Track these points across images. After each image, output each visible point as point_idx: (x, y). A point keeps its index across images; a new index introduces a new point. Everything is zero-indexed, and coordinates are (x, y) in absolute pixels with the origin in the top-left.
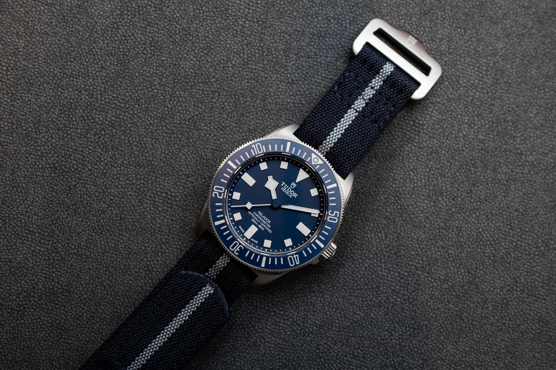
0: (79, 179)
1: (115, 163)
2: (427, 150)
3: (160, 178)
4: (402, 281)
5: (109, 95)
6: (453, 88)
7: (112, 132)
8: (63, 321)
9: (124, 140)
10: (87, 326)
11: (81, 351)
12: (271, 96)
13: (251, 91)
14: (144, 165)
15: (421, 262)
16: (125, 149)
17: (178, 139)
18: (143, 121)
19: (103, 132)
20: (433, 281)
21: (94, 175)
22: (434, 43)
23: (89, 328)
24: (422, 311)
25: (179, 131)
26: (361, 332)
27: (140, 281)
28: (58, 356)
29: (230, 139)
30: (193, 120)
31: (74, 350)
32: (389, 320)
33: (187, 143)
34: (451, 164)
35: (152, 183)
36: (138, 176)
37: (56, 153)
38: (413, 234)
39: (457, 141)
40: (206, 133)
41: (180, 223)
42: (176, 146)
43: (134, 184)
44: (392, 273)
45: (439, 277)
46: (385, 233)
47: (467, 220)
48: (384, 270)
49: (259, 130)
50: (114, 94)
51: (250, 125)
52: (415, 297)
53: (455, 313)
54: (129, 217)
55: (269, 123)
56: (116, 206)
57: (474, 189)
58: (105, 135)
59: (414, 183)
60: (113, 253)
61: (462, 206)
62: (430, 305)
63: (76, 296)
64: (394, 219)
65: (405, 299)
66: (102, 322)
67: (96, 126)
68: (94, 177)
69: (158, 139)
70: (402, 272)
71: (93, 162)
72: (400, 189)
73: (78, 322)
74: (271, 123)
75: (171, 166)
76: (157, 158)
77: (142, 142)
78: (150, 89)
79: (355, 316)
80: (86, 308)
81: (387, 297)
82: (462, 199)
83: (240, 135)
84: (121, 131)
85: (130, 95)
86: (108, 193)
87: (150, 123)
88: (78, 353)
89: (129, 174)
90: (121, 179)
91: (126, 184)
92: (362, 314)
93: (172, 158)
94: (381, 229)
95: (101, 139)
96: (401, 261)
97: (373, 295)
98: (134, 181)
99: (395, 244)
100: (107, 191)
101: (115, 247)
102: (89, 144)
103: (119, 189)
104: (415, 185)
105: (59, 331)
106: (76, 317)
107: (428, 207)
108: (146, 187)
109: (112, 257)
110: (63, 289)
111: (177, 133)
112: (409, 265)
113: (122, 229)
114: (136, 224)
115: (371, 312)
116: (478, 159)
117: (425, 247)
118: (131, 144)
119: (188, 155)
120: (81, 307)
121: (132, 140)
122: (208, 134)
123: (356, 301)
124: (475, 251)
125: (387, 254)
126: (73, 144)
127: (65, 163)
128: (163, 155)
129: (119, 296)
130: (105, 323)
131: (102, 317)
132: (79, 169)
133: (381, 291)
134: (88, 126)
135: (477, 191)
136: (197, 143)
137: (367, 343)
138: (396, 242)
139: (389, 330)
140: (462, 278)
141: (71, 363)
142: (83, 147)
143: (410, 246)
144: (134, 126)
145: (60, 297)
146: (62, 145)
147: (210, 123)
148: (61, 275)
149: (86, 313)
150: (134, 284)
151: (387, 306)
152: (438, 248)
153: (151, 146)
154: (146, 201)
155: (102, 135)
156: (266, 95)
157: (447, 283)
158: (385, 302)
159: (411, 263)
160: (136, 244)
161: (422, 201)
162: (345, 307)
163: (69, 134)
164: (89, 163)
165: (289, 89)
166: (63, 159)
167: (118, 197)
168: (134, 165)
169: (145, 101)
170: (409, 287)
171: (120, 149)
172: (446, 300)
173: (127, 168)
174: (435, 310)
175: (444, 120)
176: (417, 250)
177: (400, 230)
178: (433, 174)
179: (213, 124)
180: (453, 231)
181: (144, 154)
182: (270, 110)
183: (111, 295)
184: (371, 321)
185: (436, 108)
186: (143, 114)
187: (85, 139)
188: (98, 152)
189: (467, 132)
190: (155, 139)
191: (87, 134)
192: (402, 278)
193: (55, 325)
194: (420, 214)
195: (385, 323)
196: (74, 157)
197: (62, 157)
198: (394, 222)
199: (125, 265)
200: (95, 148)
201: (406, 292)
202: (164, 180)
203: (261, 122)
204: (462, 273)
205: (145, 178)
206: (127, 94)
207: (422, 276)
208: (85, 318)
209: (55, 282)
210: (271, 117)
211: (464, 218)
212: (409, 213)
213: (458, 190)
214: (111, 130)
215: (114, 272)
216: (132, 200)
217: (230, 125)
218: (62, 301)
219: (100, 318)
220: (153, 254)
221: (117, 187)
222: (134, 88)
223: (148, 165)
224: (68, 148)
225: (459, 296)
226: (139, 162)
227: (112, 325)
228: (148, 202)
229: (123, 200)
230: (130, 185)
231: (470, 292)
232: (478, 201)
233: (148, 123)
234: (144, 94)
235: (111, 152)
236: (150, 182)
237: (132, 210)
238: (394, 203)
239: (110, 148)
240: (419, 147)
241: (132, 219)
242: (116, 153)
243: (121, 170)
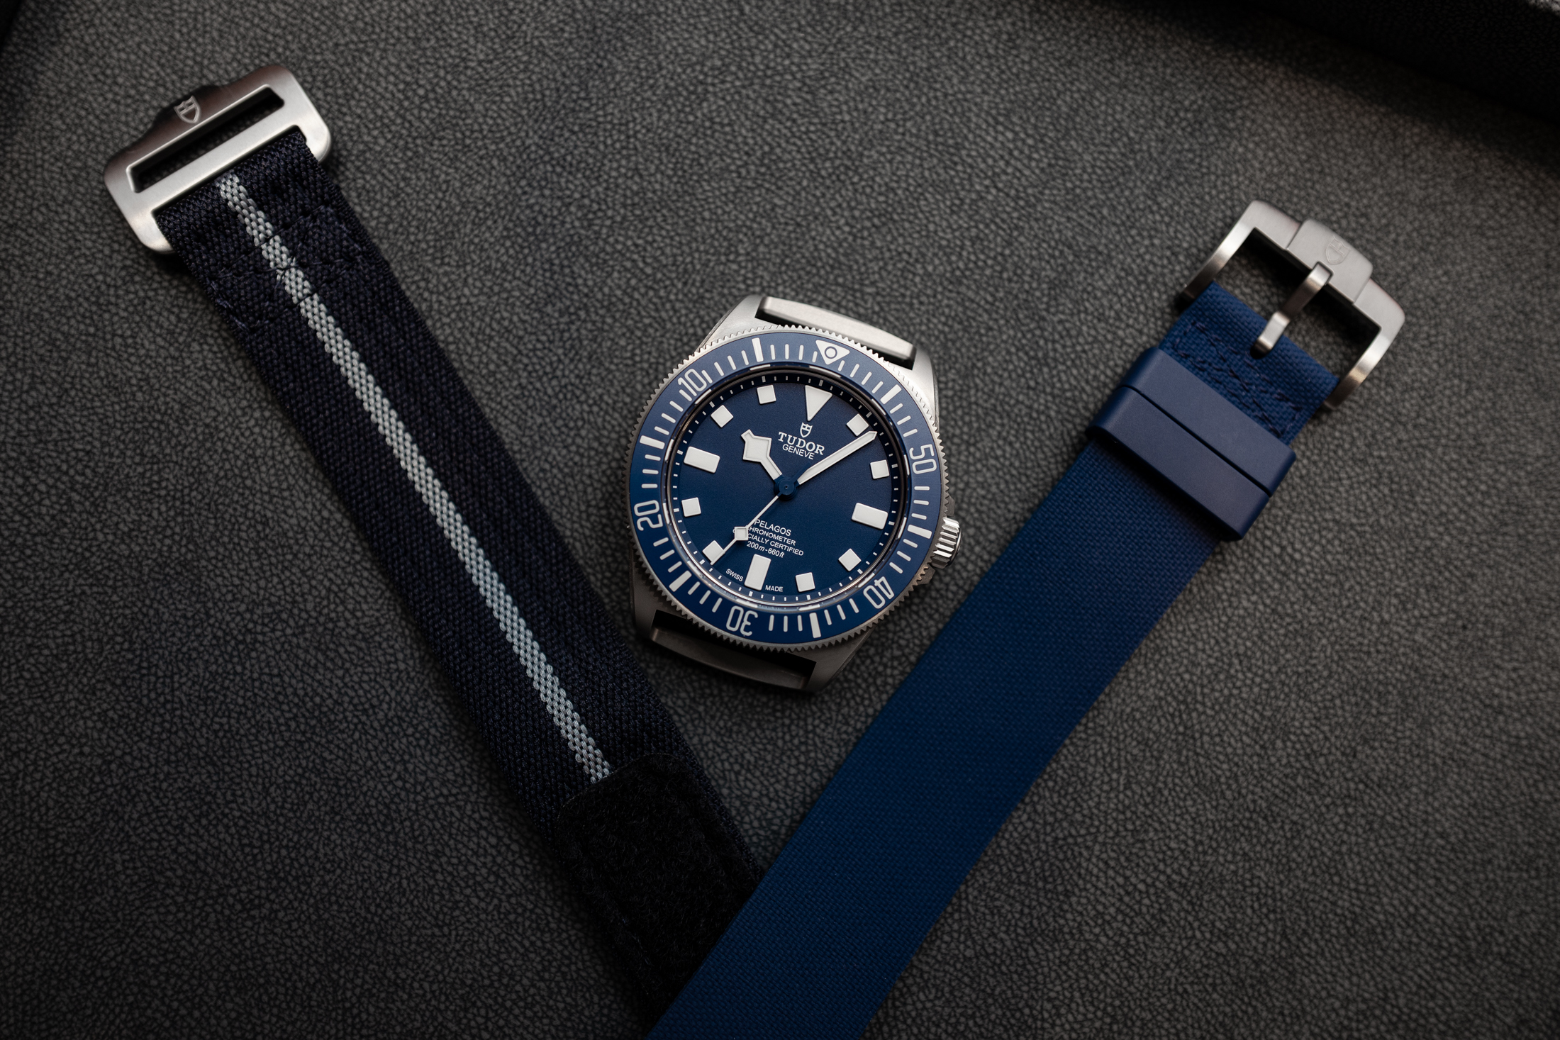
0: (490, 399)
1: (584, 391)
2: (1289, 624)
4: (1126, 899)
5: (628, 237)
6: (1395, 507)
7: (604, 322)
8: (329, 702)
9: (624, 348)
10: (381, 735)
11: (345, 786)
12: (985, 373)
13: (944, 346)
15: (1184, 871)
16: (618, 370)
18: (680, 323)
19: (582, 314)
20: (1196, 924)
21: (526, 402)
22: (1390, 390)
23: (381, 742)
24: (1147, 985)
26: (991, 980)
28: (288, 778)
31: (329, 778)
32: (1064, 978)
34: (1330, 676)
37: (460, 319)
38: (1189, 803)
39: (1363, 627)
43: (606, 454)
44: (1111, 873)
45: (1213, 923)
46: (1128, 776)
47: (1321, 814)
48: (1094, 860)
50: (639, 238)
52: (1142, 946)
53: (1221, 1018)
54: (568, 525)
57: (1363, 751)
58: (585, 321)
59: (1234, 686)
61: (1322, 779)
62: (1169, 979)
63: (381, 659)
64: (1161, 752)
65: (1117, 944)
66: (417, 740)
67: (572, 293)
68: (524, 407)
70: (1133, 880)
71: (536, 371)
72: (1199, 689)
73: (364, 718)
74: (962, 433)
78: (723, 258)
79: (991, 940)
80: (393, 694)
81: (1080, 924)
82: (1327, 762)
84: (623, 325)
85: (674, 256)
86: (543, 453)
88: (335, 789)
89: (604, 428)
90: (583, 433)
91: (591, 448)
92: (1008, 943)
94: (1123, 764)
95: (574, 327)
96: (1142, 854)
97: (1049, 907)
98: (610, 449)
99: (1141, 808)
100: (541, 449)
102: (542, 327)
103: (569, 452)
104: (1235, 692)
105: (313, 722)
106: (362, 704)
107: (1245, 753)
110: (359, 631)
112: (1156, 868)
115: (1031, 944)
116: (1394, 687)
117: (1207, 842)
118: (635, 363)
120: (382, 686)
121: (641, 356)
123: (1008, 908)
124: (1315, 893)
125: (1114, 826)
126: (506, 315)
127: (473, 349)
130: (422, 742)
131: (420, 728)
132: (499, 376)
133: (1071, 905)
134: (556, 289)
135: (1367, 756)
137: (996, 1012)
138: (1146, 805)
139: (1057, 1003)
140: (1265, 945)
141: (310, 806)
142: (525, 329)
143: (1173, 826)
144: (656, 325)
145: (343, 646)
146: (480, 308)
148: (365, 597)
149: (389, 704)
151: (1071, 943)
152: (1234, 854)
155: (579, 319)
156: (974, 366)
157: (1225, 943)
158: (1071, 933)
159: (1161, 866)
161: (1236, 733)
162: (976, 911)
163: (505, 290)
164: (525, 370)
165: (1031, 372)
166: (472, 340)
167: (561, 470)
168: (625, 412)
169: (703, 281)
170: (1137, 920)
171: (607, 364)
172: (1210, 980)
173: (606, 413)
174: (1177, 993)
175: (1351, 569)
176: (1185, 842)
177: (1165, 783)
178: (1283, 683)
180: (1282, 828)
182: (970, 404)
184: (1024, 966)
185: (1343, 536)
186: (686, 308)
187: (536, 315)
188: (556, 354)
189: (1391, 615)
191: (546, 305)
192: (1128, 893)
193: (310, 705)
194: (1222, 763)
195: (1052, 982)
196: (499, 344)
197: (472, 334)
198: (1158, 759)
200: (551, 342)
201: (1125, 928)
204: (1267, 930)
206: (668, 250)
207: (1176, 906)
208: (381, 715)
209: (346, 608)
210: (967, 419)
211: (1317, 807)
212: (1198, 750)
213: (1326, 738)
214: (603, 317)
216: (590, 490)
218: (346, 656)
219: (416, 727)
221: (567, 447)
222: (689, 243)
224: (492, 318)
225: (1242, 981)
227: (436, 756)
229: (569, 480)
230: (597, 452)
231: (1271, 983)
232: (1361, 781)
233: (691, 331)
234: (706, 265)
235: (585, 365)
237: (581, 512)
238: (1172, 715)
239: (585, 354)
240: (1274, 611)
241: (572, 530)
242: (594, 371)
243: (590, 412)
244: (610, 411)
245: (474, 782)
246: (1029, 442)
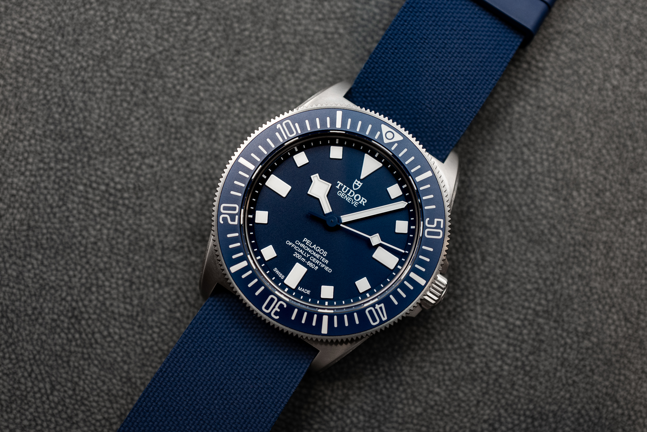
1: (21, 132)
2: (552, 112)
3: (96, 158)
4: (511, 335)
5: (13, 20)
6: (594, 8)
7: (17, 82)
9: (38, 94)
12: (287, 21)
13: (252, 13)
14: (69, 137)
15: (543, 302)
16: (39, 110)
17: (128, 93)
18: (68, 63)
20: (565, 334)
24: (546, 387)
25: (130, 79)
26: (441, 423)
27: (59, 334)
29: (216, 93)
30: (154, 61)
32: (489, 403)
33: (142, 99)
34: (592, 135)
35: (83, 167)
36: (60, 156)
38: (529, 255)
39: (602, 96)
40: (176, 82)
41: (129, 236)
42: (125, 105)
43: (51, 169)
44: (494, 321)
45: (576, 329)
47: (621, 230)
48: (480, 317)
49: (266, 78)
50: (21, 17)
51: (251, 70)
52: (534, 363)
53: (604, 390)
54: (43, 225)
55: (282, 66)
56: (21, 206)
57: (633, 178)
59: (531, 167)
60: (14, 287)
61: (613, 206)
62: (560, 378)
64: (497, 229)
65: (516, 367)
69: (94, 94)
70: (511, 320)
72: (507, 178)
74: (286, 66)
75: (115, 138)
76: (92, 125)
77: (67, 98)
78: (82, 10)
79: (431, 396)
81: (486, 364)
82: (612, 194)
83: (234, 86)
85: (49, 20)
86: (9, 184)
87: (82, 67)
89: (43, 152)
90: (31, 160)
91: (39, 169)
92: (443, 394)
93: (117, 125)
96: (510, 300)
97: (462, 360)
98: (52, 165)
99: (498, 271)
100: (6, 181)
101: (17, 277)
103: (26, 177)
104: (532, 170)
107: (554, 208)
108: (72, 175)
109: (12, 293)
111: (126, 83)
112: (523, 307)
113: (31, 246)
114: (54, 237)
115: (458, 389)
116: (638, 127)
117: (551, 277)
118: (48, 101)
119: (146, 120)
121: (51, 94)
122: (179, 84)
123: (433, 370)
124: (636, 283)
125: (485, 289)
128: (102, 120)
129: (23, 360)
133: (475, 352)
135: (638, 180)
136: (160, 99)
138: (501, 267)
139: (491, 422)
140: (616, 331)
143: (524, 275)
144: (53, 71)
147: (183, 66)
150: (49, 341)
151: (485, 378)
152: (573, 278)
153: (81, 105)
154: (71, 197)
156: (277, 19)
157: (589, 340)
158: (483, 372)
159: (526, 304)
160: (54, 272)
161: (544, 198)
162: (413, 380)
165: (317, 9)
167: (24, 191)
168: (53, 136)
169: (74, 30)
170: (524, 346)
171: (29, 109)
172: (588, 368)
173: (41, 141)
174: (569, 385)
175: (580, 60)
176: (536, 282)
177: (508, 248)
178: (562, 153)
179: (187, 68)
180: (598, 248)
181: (70, 118)
182: (284, 45)
183: (10, 359)
184: (459, 405)
185: (566, 40)
186: (70, 51)
189: (618, 81)
190: (90, 92)
192: (511, 330)
194: (541, 220)
195: (482, 409)
198: (497, 233)
199: (35, 308)
201: (518, 355)
202: (103, 162)
203: (269, 64)
204: (614, 321)
205: (70, 158)
206: (43, 18)
207: (546, 327)
210: (285, 55)
211: (616, 226)
212: (523, 218)
213: (605, 178)
214: (16, 79)
215: (15, 320)
216: (49, 197)
217: (217, 69)
220: (83, 289)
221: (23, 174)
222: (56, 9)
223: (77, 137)
225: (610, 360)
226: (60, 131)
227: (11, 412)
228: (76, 199)
229: (32, 195)
230: (45, 170)
231: (629, 355)
232: (639, 198)
233: (78, 65)
234: (72, 18)
236: (79, 165)
237: (48, 214)
238: (496, 201)
239: (12, 107)
240: (539, 107)
241: (47, 228)
242: (23, 117)
243: (30, 145)
244: (43, 139)
245: (43, 421)
246: (333, 56)
